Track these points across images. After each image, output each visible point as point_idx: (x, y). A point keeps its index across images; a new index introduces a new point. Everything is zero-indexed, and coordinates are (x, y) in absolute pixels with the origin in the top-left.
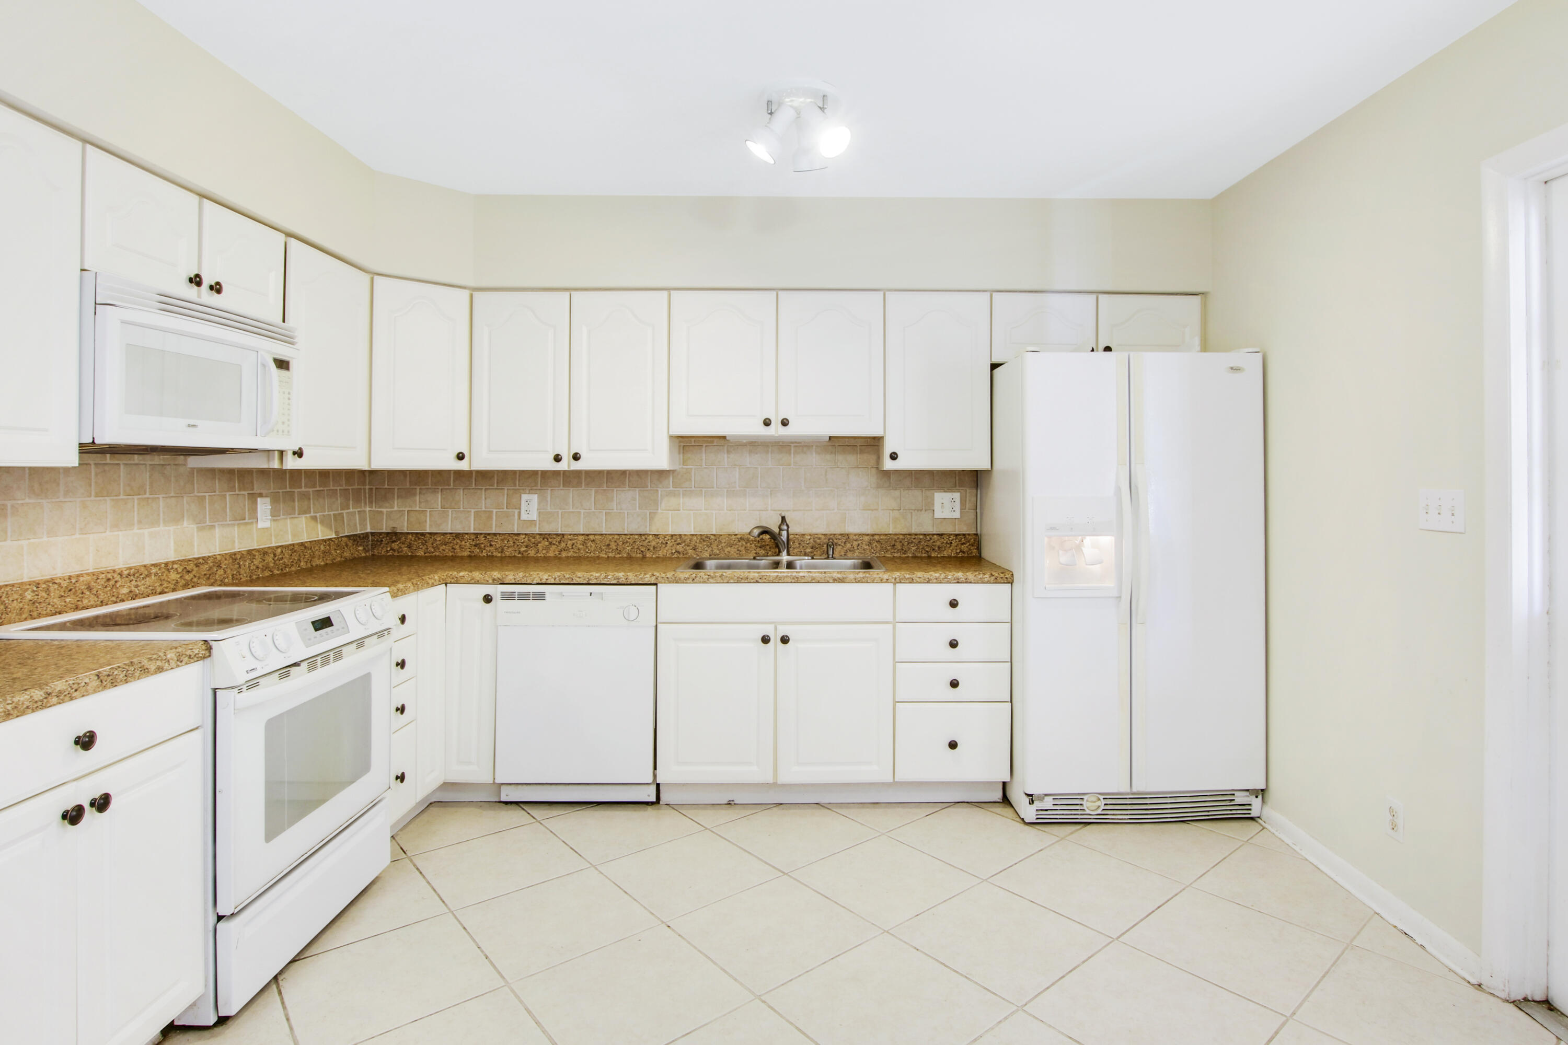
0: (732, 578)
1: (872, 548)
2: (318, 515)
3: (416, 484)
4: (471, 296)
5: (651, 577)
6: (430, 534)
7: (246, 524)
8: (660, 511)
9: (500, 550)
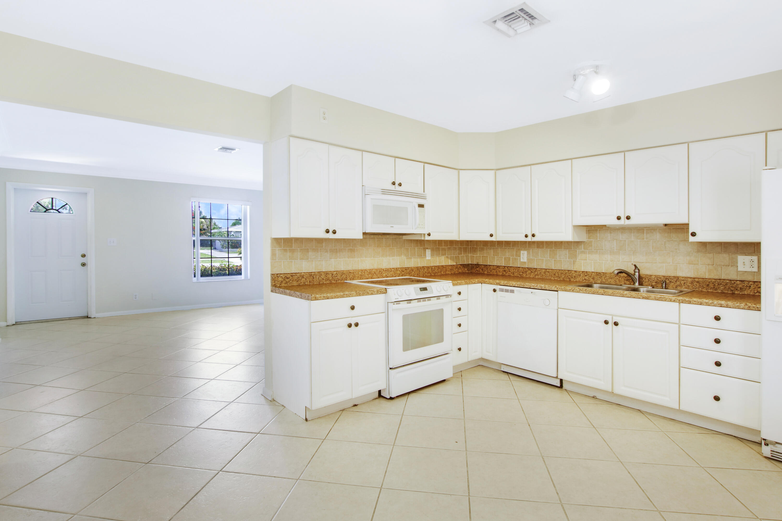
0: (591, 292)
1: (693, 285)
2: (449, 256)
3: (484, 246)
4: (495, 172)
5: (555, 287)
6: (489, 265)
7: (422, 258)
8: (577, 260)
9: (513, 273)
